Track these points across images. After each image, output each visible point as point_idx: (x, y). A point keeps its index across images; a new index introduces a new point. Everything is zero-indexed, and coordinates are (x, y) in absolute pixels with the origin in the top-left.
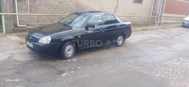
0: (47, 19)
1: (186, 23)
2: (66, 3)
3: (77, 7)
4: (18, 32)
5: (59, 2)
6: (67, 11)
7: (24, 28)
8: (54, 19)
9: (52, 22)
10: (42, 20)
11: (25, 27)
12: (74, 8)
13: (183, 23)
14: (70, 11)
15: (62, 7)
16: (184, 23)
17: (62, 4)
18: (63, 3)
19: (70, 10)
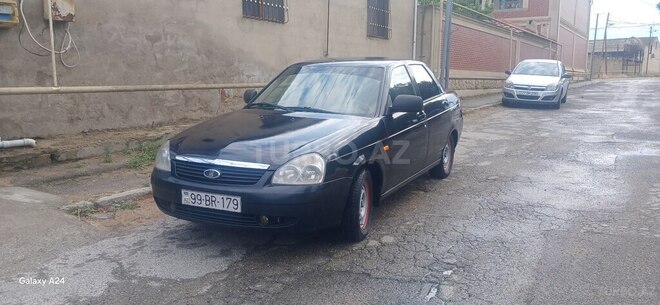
0: (109, 106)
1: (516, 92)
2: (170, 43)
3: (209, 54)
4: (6, 169)
5: (148, 38)
6: (177, 70)
7: (30, 151)
8: (131, 107)
9: (126, 117)
10: (88, 112)
11: (30, 146)
12: (199, 59)
13: (505, 93)
14: (185, 71)
15: (158, 56)
16: (511, 96)
17: (157, 44)
18: (163, 41)
19: (186, 66)
